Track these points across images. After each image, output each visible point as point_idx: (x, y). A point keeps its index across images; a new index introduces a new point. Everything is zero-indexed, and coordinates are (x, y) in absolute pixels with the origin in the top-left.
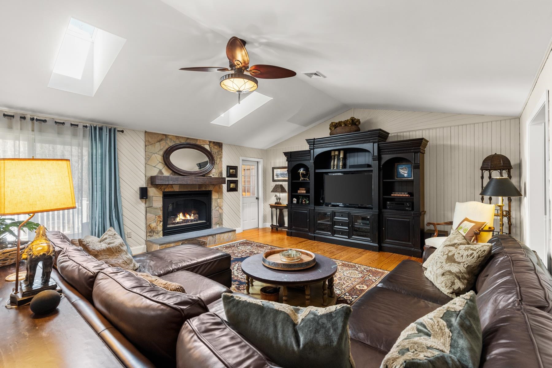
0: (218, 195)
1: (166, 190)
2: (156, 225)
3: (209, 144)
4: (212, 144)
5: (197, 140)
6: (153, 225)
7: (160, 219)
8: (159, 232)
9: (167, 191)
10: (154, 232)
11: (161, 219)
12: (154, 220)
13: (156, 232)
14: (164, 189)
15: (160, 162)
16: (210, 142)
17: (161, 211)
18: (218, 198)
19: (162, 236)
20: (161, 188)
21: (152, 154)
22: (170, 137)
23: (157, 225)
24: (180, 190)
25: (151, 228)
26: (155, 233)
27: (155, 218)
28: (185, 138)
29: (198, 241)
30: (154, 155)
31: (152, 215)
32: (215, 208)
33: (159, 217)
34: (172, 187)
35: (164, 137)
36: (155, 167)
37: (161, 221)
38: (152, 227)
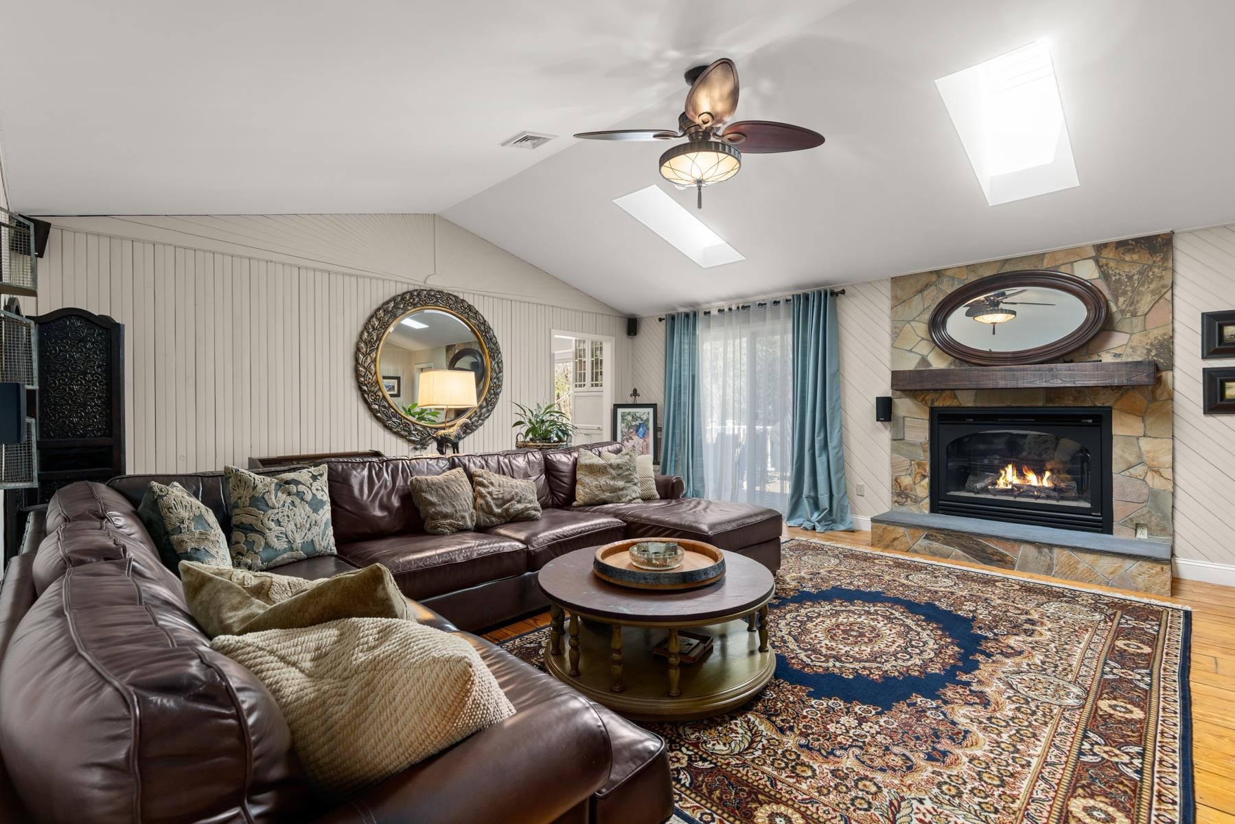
0: (1142, 425)
1: (936, 404)
2: (911, 482)
3: (1094, 254)
4: (1108, 254)
5: (1041, 256)
6: (906, 481)
7: (923, 472)
8: (919, 500)
9: (941, 405)
10: (907, 496)
11: (925, 471)
12: (908, 469)
13: (911, 498)
14: (933, 402)
15: (923, 339)
16: (1100, 248)
17: (925, 451)
18: (1144, 436)
19: (927, 512)
20: (923, 400)
21: (904, 323)
22: (949, 273)
23: (915, 483)
24: (979, 405)
25: (900, 487)
26: (909, 499)
27: (911, 465)
28: (996, 262)
29: (978, 544)
30: (908, 325)
31: (903, 458)
32: (1123, 466)
33: (920, 465)
34: (955, 397)
35: (934, 278)
36: (910, 351)
37: (924, 477)
38: (903, 485)
